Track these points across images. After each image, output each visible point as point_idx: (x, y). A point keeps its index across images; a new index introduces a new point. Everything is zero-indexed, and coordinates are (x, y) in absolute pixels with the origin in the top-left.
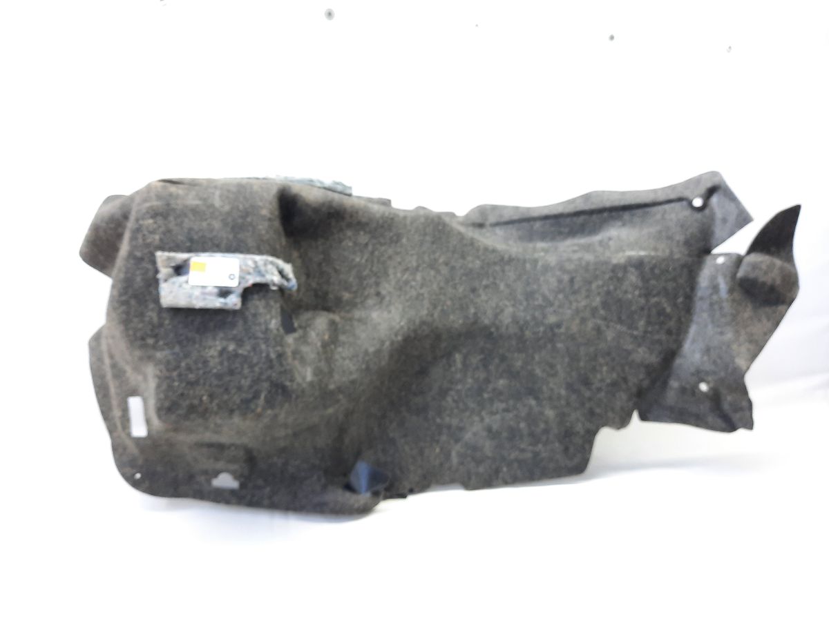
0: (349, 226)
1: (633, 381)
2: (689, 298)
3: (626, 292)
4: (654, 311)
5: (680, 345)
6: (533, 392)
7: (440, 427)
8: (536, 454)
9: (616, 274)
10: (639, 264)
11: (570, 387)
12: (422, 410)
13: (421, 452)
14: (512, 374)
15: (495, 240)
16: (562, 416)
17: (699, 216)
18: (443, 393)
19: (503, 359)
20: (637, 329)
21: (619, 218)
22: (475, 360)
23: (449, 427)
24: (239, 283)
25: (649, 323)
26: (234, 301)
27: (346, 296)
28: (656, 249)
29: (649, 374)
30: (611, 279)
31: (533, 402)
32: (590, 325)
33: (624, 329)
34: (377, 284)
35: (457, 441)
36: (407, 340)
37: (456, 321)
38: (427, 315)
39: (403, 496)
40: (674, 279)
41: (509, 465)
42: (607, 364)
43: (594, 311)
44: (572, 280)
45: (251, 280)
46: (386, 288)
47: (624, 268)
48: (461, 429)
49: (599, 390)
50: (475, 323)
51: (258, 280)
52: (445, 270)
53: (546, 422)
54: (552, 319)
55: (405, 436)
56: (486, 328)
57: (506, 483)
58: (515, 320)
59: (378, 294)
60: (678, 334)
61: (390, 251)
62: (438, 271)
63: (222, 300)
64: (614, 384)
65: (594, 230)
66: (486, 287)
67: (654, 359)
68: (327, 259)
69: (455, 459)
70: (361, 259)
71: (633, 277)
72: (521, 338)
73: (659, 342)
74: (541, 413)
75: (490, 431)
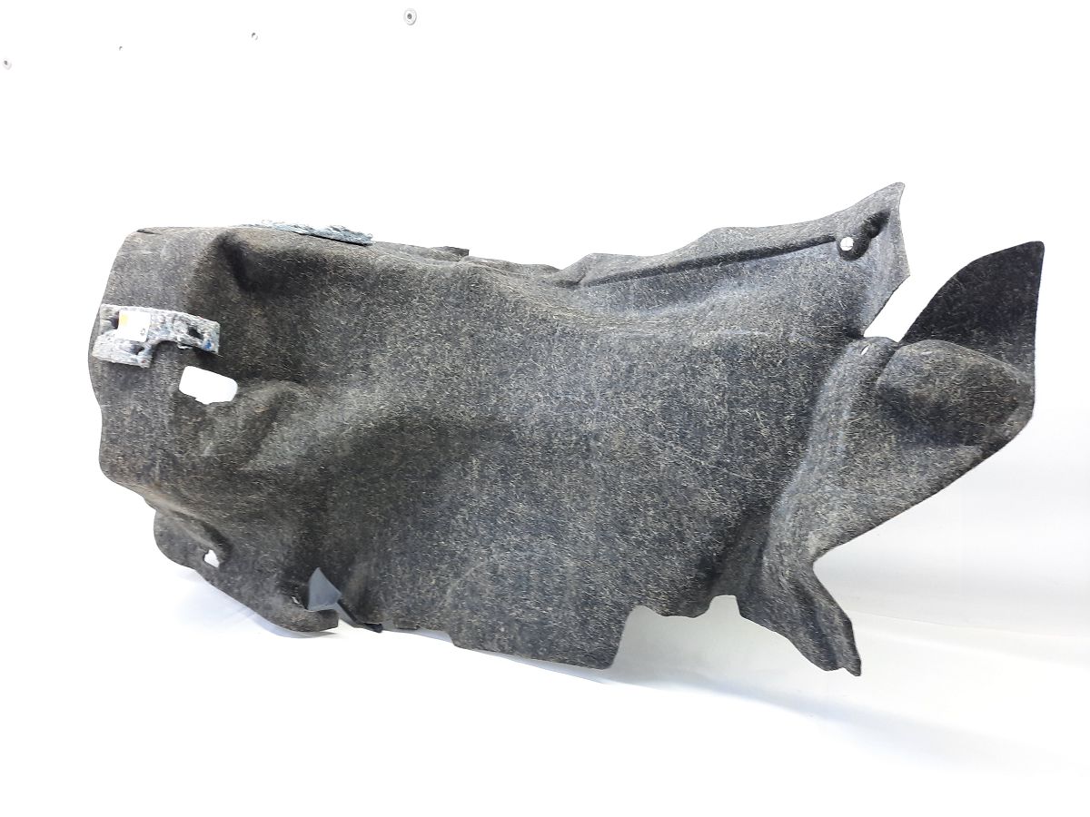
0: (334, 280)
1: (693, 540)
2: (805, 415)
3: (701, 395)
4: (739, 429)
5: (776, 497)
6: (556, 531)
7: (442, 550)
8: (543, 621)
9: (695, 361)
10: (729, 352)
11: (601, 529)
12: (428, 526)
13: (413, 580)
14: (537, 501)
16: (584, 570)
18: (454, 508)
19: (526, 474)
20: (707, 455)
21: (737, 274)
22: (492, 471)
23: (453, 555)
25: (727, 448)
27: (324, 366)
28: (764, 327)
29: (720, 534)
30: (684, 370)
31: (552, 543)
32: (638, 440)
33: (687, 454)
34: (367, 355)
35: (457, 575)
37: (467, 412)
38: (425, 401)
39: (377, 628)
40: (783, 380)
41: (508, 624)
42: (655, 506)
43: (649, 419)
44: (630, 370)
45: (159, 336)
46: (379, 361)
47: (705, 355)
48: (465, 560)
49: (640, 544)
50: (492, 419)
52: (466, 343)
53: (563, 577)
54: (592, 426)
55: (403, 553)
56: (506, 427)
57: (502, 650)
58: (543, 422)
59: (366, 368)
60: (777, 477)
61: (392, 315)
62: (457, 344)
64: (661, 540)
66: (520, 370)
67: (728, 511)
68: (305, 320)
69: (449, 598)
70: (349, 322)
71: (716, 373)
72: (547, 448)
73: (741, 484)
74: (561, 562)
75: (494, 572)
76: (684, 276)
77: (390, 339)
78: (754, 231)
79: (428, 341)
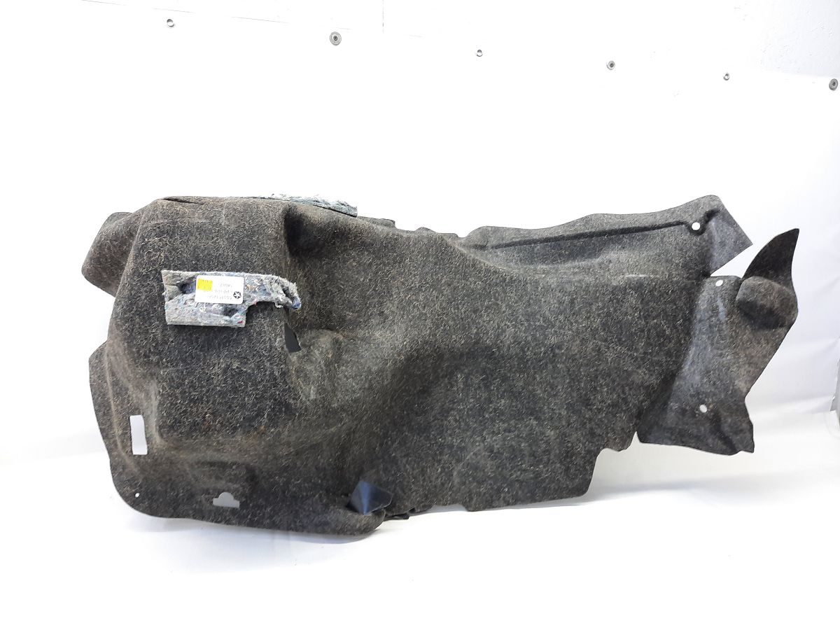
0: (353, 246)
1: (633, 401)
2: (689, 320)
3: (626, 314)
4: (653, 332)
5: (680, 368)
6: (534, 413)
7: (441, 446)
8: (538, 475)
9: (618, 294)
10: (638, 287)
11: (570, 407)
12: (424, 430)
13: (423, 472)
14: (514, 395)
15: (496, 262)
16: (563, 436)
17: (697, 239)
18: (445, 412)
19: (505, 379)
20: (636, 350)
21: (619, 241)
22: (476, 380)
23: (451, 447)
24: (244, 302)
25: (648, 344)
26: (238, 319)
27: (350, 315)
28: (654, 272)
29: (648, 395)
30: (611, 300)
31: (534, 423)
32: (590, 345)
33: (624, 350)
34: (381, 304)
35: (459, 461)
36: (409, 359)
37: (458, 341)
38: (429, 335)
39: (405, 517)
40: (674, 302)
41: (511, 485)
42: (607, 385)
43: (594, 332)
44: (572, 302)
46: (390, 307)
47: (624, 290)
48: (462, 449)
49: (599, 410)
50: (477, 343)
51: (263, 298)
53: (547, 442)
54: (553, 340)
55: (407, 455)
56: (488, 348)
57: (508, 504)
58: (516, 340)
59: (382, 313)
60: (678, 357)
61: (394, 272)
62: (441, 292)
63: (227, 318)
64: (614, 405)
65: (594, 253)
66: (488, 307)
67: (654, 381)
68: (331, 279)
69: (456, 480)
70: (366, 278)
71: (632, 299)
72: (522, 359)
73: (659, 363)
74: (542, 433)
75: (492, 451)
76: (581, 242)
77: (395, 291)
78: (622, 217)
79: (421, 290)
